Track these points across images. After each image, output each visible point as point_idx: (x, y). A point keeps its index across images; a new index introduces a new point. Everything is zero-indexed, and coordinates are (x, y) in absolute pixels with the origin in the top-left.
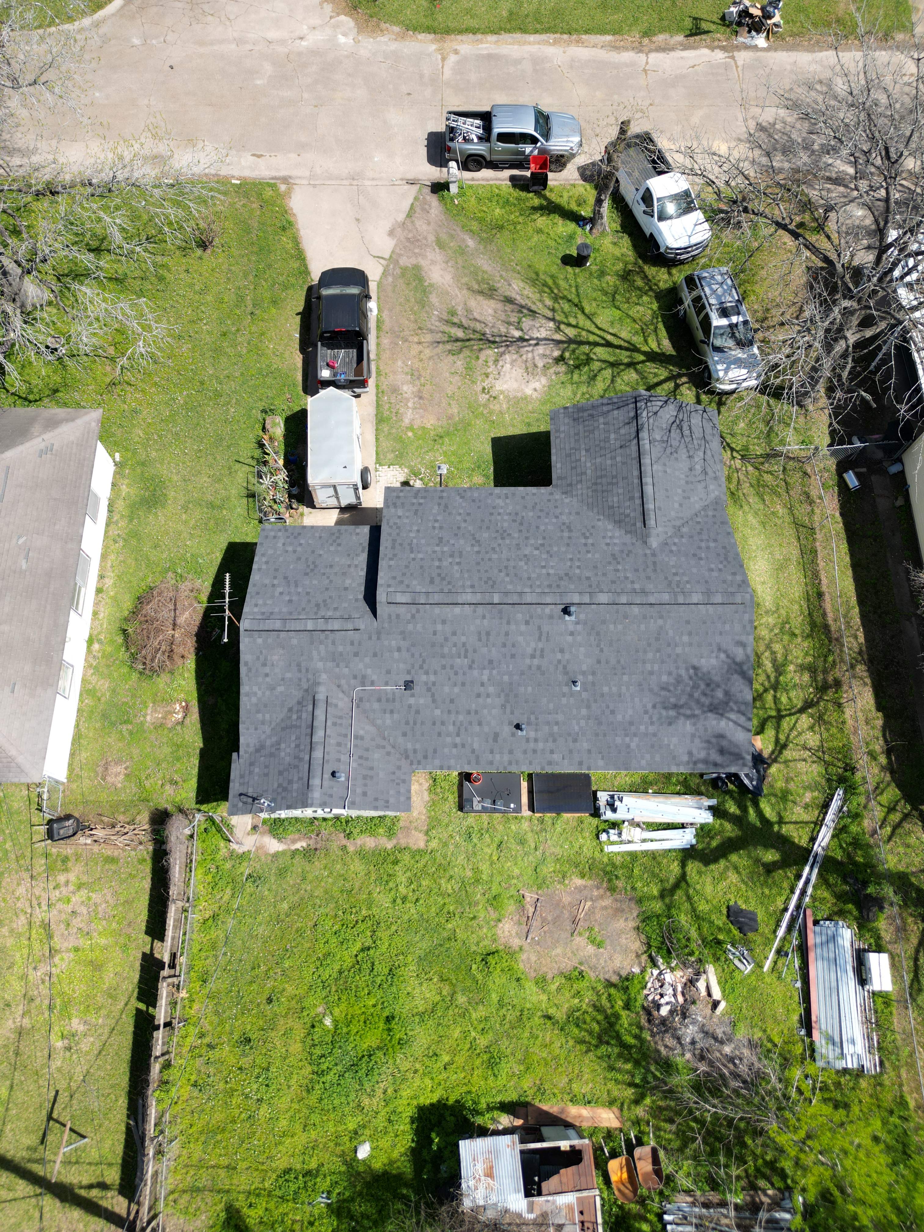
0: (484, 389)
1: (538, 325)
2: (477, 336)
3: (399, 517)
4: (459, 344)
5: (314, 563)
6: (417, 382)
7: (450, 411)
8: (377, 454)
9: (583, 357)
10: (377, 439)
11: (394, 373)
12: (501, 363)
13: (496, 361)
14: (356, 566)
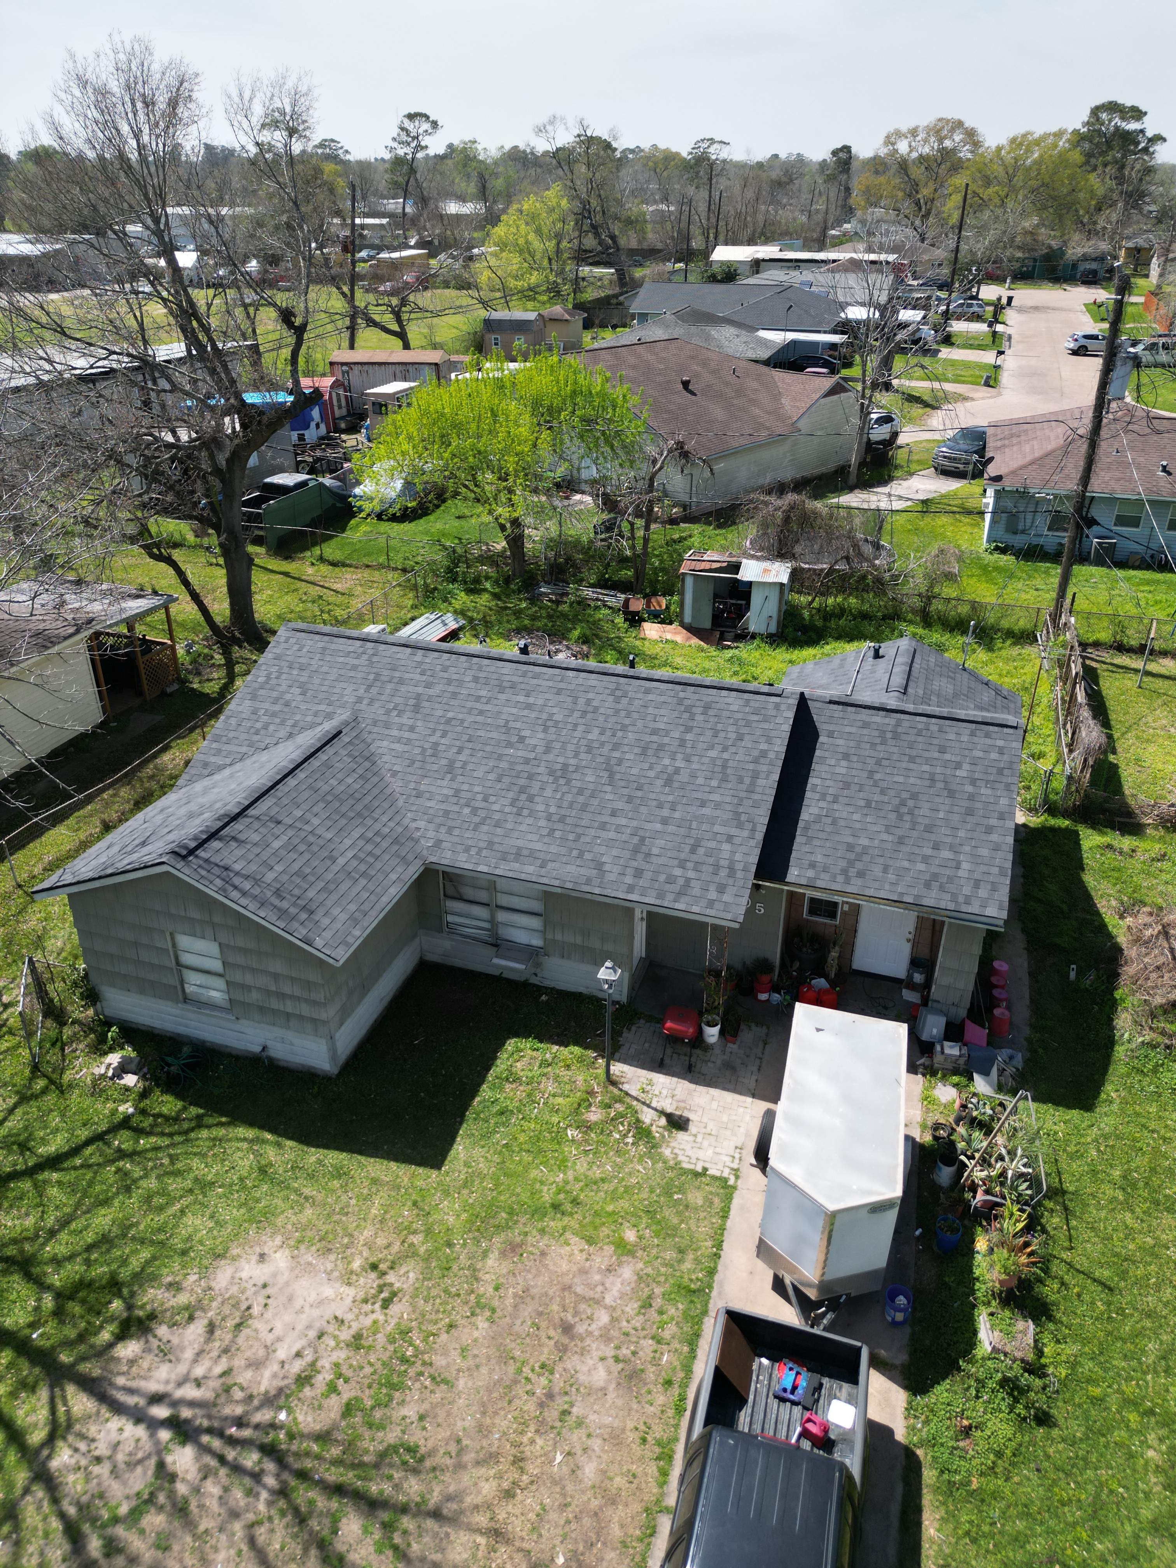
0: (386, 1304)
1: (102, 1470)
2: (304, 1495)
3: (730, 838)
4: (376, 1488)
5: (900, 817)
6: (559, 1383)
7: (505, 1267)
8: (725, 1214)
9: (75, 1308)
10: (719, 1245)
11: (615, 1438)
12: (297, 1367)
13: (304, 1380)
14: (823, 797)
